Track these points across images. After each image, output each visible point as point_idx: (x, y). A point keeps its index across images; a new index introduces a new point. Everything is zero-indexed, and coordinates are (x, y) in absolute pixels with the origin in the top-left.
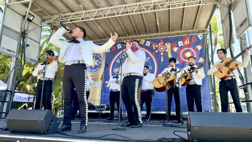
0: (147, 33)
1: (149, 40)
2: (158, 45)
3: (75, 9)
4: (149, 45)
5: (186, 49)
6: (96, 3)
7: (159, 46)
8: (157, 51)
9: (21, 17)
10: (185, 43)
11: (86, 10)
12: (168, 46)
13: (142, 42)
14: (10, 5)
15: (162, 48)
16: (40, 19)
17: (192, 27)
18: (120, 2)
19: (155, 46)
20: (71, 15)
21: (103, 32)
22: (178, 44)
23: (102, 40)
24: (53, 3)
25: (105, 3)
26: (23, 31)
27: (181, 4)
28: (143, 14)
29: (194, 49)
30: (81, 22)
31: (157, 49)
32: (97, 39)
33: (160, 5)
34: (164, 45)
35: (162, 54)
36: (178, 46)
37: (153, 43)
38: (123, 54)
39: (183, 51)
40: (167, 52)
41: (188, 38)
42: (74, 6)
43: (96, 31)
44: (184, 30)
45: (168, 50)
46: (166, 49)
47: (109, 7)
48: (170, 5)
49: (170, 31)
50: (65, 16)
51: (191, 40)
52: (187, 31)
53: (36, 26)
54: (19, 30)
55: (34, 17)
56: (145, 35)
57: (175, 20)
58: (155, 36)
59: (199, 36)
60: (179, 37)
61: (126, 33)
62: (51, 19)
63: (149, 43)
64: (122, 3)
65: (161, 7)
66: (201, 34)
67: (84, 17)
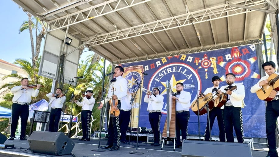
0: (189, 48)
1: (191, 55)
2: (202, 60)
3: (110, 29)
4: (191, 61)
5: (235, 63)
6: (129, 21)
7: (203, 61)
8: (200, 67)
9: (61, 42)
10: (234, 56)
11: (120, 29)
12: (214, 60)
13: (183, 57)
14: (51, 31)
15: (206, 64)
16: (78, 41)
17: (241, 37)
18: (154, 18)
19: (198, 61)
20: (106, 35)
21: (140, 50)
22: (225, 57)
23: (140, 58)
24: (89, 26)
25: (138, 21)
26: (62, 55)
27: (220, 14)
28: (180, 29)
29: (245, 62)
30: (117, 41)
31: (200, 64)
32: (135, 57)
33: (196, 18)
34: (209, 59)
35: (206, 70)
36: (225, 60)
37: (196, 58)
38: (162, 72)
39: (231, 65)
40: (212, 68)
41: (238, 49)
42: (109, 27)
43: (133, 49)
44: (232, 41)
45: (214, 65)
46: (211, 64)
47: (143, 24)
48: (210, 16)
49: (214, 43)
50: (101, 37)
51: (241, 53)
52: (237, 42)
53: (75, 48)
54: (58, 54)
55: (72, 40)
56: (186, 50)
57: (217, 31)
58: (197, 51)
59: (251, 47)
60: (226, 49)
61: (165, 49)
62: (88, 40)
63: (191, 58)
64: (155, 19)
65: (198, 19)
66: (253, 45)
67: (118, 37)
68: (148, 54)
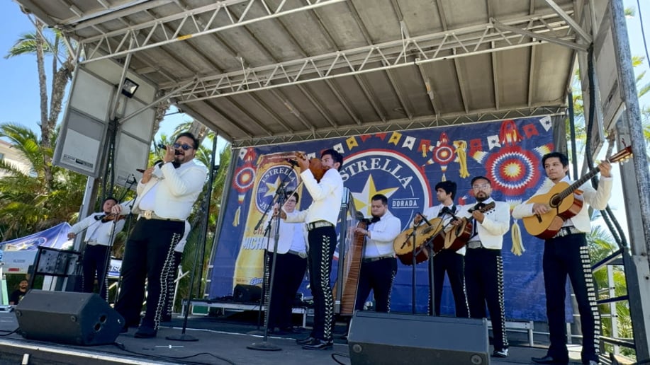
0: (407, 117)
1: (412, 134)
2: (435, 145)
3: (229, 65)
4: (411, 146)
5: (507, 155)
6: (274, 49)
7: (438, 148)
8: (431, 162)
9: (111, 88)
10: (506, 140)
11: (253, 66)
12: (461, 147)
13: (395, 138)
14: (88, 63)
15: (444, 154)
16: (152, 89)
17: (523, 99)
18: (329, 46)
19: (427, 147)
20: (219, 79)
21: (298, 116)
22: (486, 142)
23: (297, 134)
24: (179, 55)
25: (294, 50)
26: (112, 119)
27: (475, 45)
28: (388, 72)
29: (528, 155)
30: (245, 93)
31: (431, 155)
32: (286, 131)
33: (424, 50)
34: (450, 144)
35: (444, 168)
36: (486, 148)
37: (423, 140)
38: (346, 169)
39: (498, 159)
40: (458, 164)
41: (515, 126)
42: (225, 60)
43: (282, 114)
44: (502, 106)
45: (461, 159)
46: (455, 155)
47: (304, 57)
48: (454, 47)
49: (464, 110)
50: (208, 82)
51: (520, 133)
52: (513, 109)
53: (144, 106)
54: (103, 117)
55: (138, 86)
56: (403, 121)
57: (471, 83)
58: (427, 124)
59: (542, 122)
60: (490, 124)
61: (355, 118)
62: (176, 88)
63: (413, 140)
64: (333, 48)
65: (426, 54)
66: (548, 117)
67: (247, 83)
68: (316, 128)
